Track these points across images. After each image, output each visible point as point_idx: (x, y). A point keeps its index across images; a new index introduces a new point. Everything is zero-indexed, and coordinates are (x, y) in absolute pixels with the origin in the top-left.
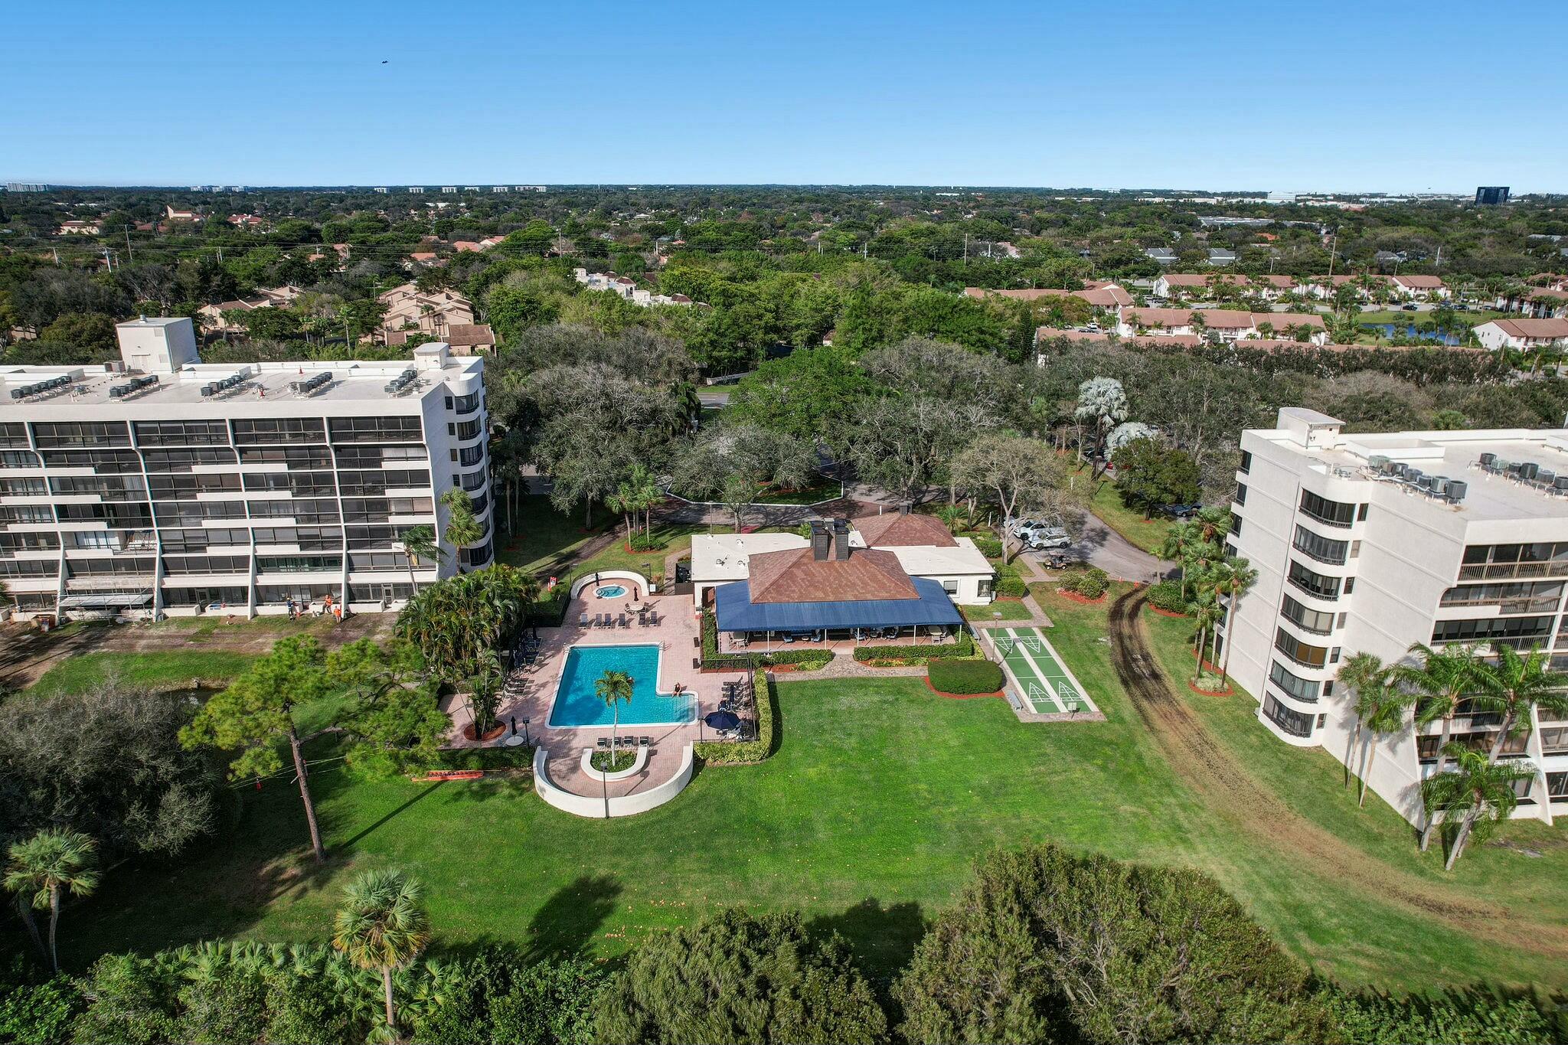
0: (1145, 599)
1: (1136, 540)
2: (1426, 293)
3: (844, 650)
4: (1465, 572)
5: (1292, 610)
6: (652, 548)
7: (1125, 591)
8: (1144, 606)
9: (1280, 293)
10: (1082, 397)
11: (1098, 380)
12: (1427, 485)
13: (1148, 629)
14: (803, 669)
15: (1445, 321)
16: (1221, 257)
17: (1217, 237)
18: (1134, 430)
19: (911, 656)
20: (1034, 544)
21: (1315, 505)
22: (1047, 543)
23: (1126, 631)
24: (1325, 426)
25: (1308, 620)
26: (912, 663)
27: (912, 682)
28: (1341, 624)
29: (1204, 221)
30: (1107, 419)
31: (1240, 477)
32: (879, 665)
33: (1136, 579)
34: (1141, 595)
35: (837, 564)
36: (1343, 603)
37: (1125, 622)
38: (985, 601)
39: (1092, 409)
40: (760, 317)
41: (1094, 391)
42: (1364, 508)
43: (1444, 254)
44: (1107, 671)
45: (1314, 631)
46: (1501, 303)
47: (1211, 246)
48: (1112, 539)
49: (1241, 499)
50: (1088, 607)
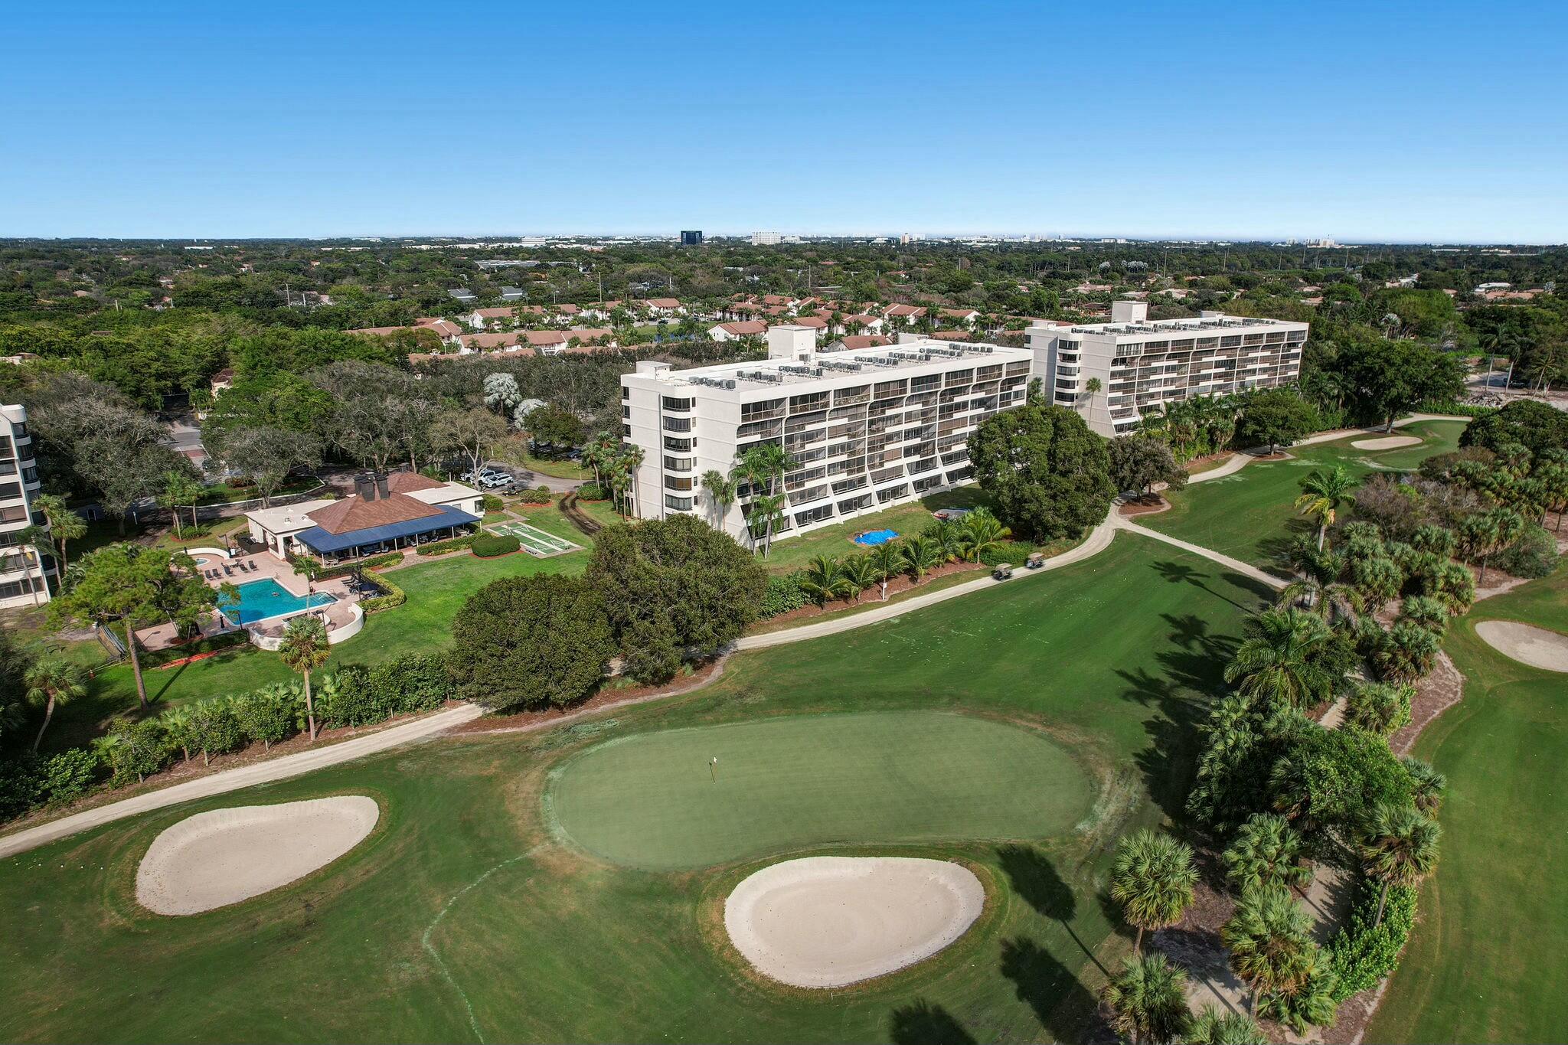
0: (577, 498)
1: (554, 474)
2: (671, 311)
3: (410, 553)
4: (744, 419)
5: (670, 463)
6: (200, 535)
7: (562, 497)
8: (577, 502)
9: (570, 318)
10: (487, 389)
11: (495, 376)
12: (719, 384)
13: (586, 510)
14: (388, 565)
15: (689, 326)
16: (511, 294)
17: (499, 277)
18: (530, 405)
19: (456, 546)
20: (490, 485)
21: (671, 403)
22: (498, 483)
23: (574, 513)
24: (662, 367)
25: (679, 465)
26: (458, 549)
27: (464, 557)
28: (695, 464)
29: (482, 264)
30: (508, 401)
31: (624, 402)
32: (436, 554)
33: (567, 492)
34: (573, 497)
35: (382, 502)
36: (694, 452)
37: (571, 510)
38: (480, 515)
39: (496, 396)
40: (148, 366)
41: (495, 383)
42: (694, 399)
43: (675, 283)
44: (572, 529)
45: (683, 470)
46: (719, 315)
47: (499, 285)
48: (536, 476)
49: (627, 415)
50: (544, 508)
